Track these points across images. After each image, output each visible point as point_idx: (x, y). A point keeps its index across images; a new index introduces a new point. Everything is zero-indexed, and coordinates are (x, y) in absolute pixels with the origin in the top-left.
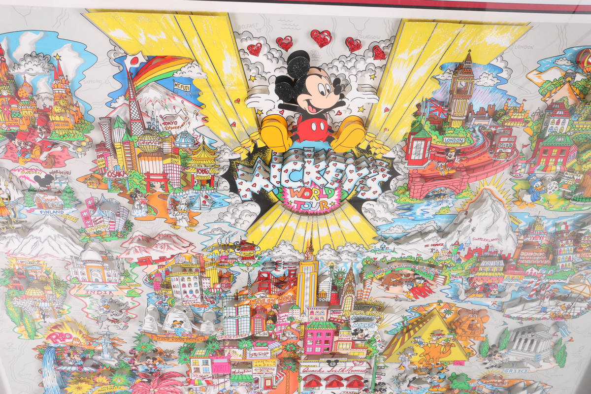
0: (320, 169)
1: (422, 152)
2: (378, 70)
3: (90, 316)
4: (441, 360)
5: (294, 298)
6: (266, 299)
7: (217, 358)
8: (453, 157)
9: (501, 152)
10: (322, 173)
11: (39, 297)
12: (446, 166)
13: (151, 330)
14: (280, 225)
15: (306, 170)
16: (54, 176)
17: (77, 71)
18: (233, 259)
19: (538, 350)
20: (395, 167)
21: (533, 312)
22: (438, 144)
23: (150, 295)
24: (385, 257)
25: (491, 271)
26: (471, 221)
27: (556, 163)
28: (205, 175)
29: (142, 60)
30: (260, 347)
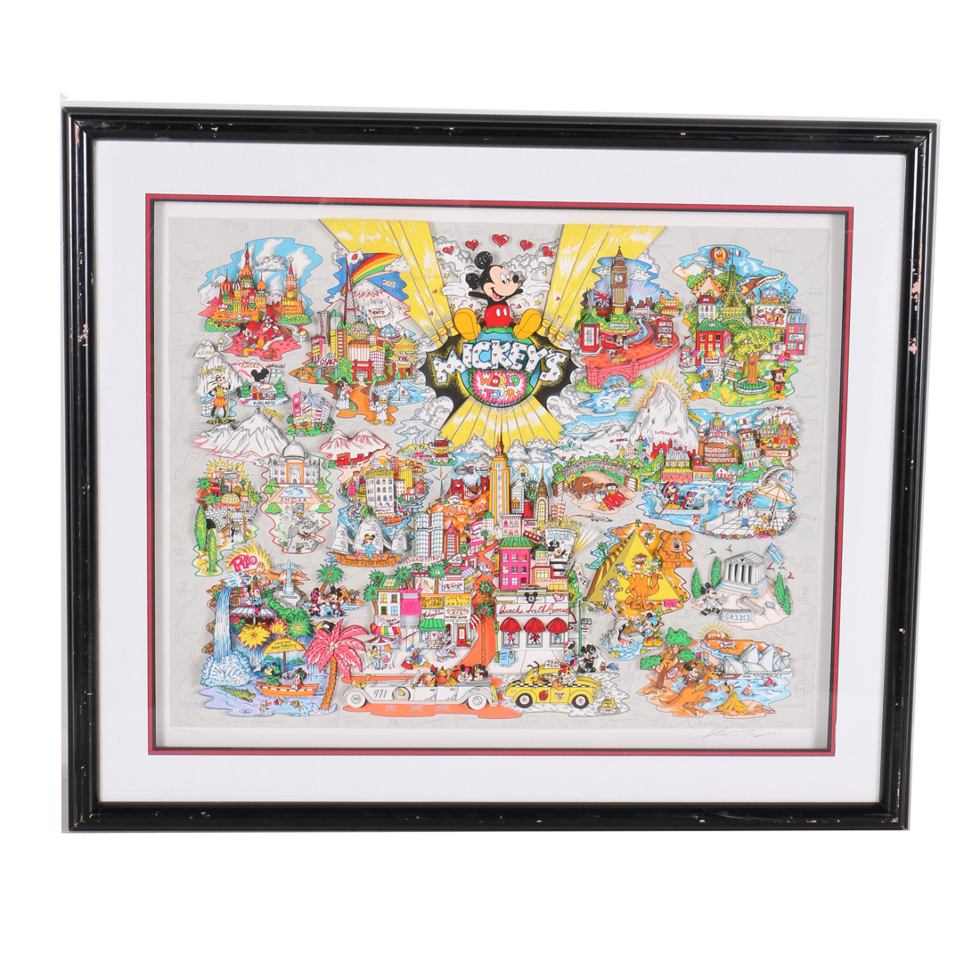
0: (505, 350)
1: (593, 338)
2: (548, 268)
3: (276, 541)
4: (649, 598)
5: (487, 506)
6: (460, 507)
7: (407, 592)
8: (621, 344)
9: (662, 337)
10: (507, 354)
11: (233, 505)
12: (616, 353)
13: (340, 549)
14: (472, 417)
15: (493, 352)
16: (269, 369)
17: (305, 270)
18: (427, 456)
19: (753, 581)
20: (572, 359)
21: (735, 527)
22: (607, 331)
23: (342, 511)
24: (573, 456)
25: (677, 467)
26: (649, 411)
27: (714, 348)
28: (405, 363)
29: (361, 257)
30: (453, 574)
